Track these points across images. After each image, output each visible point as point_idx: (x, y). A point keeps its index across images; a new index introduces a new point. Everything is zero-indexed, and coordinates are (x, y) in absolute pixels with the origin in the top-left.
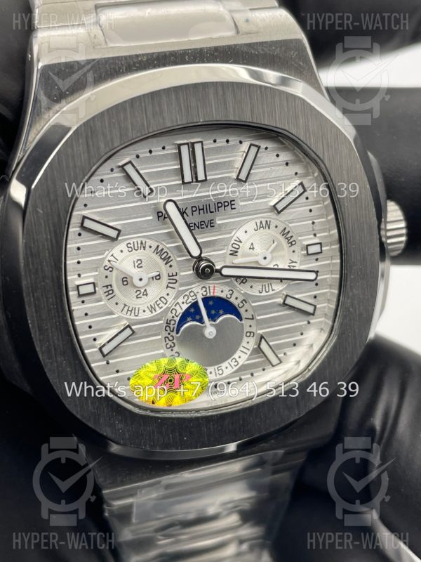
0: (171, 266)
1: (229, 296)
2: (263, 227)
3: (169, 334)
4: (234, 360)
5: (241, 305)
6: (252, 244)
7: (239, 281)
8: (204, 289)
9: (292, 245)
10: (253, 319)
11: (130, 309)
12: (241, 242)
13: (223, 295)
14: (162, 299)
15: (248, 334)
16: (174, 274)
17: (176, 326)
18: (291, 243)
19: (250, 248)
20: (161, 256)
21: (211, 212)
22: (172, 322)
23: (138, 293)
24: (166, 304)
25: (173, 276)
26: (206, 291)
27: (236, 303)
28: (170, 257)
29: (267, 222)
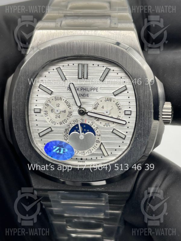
0: (70, 109)
1: (91, 125)
2: (108, 100)
3: (66, 134)
4: (90, 151)
5: (96, 129)
6: (103, 106)
7: (96, 120)
8: (82, 120)
10: (100, 136)
11: (53, 122)
12: (99, 104)
13: (89, 124)
14: (65, 120)
15: (97, 141)
16: (71, 112)
17: (69, 132)
18: (119, 109)
20: (67, 104)
22: (68, 130)
23: (57, 116)
24: (66, 122)
27: (94, 128)
28: (70, 105)
29: (110, 99)
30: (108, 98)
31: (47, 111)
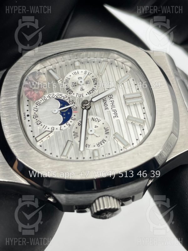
0: (87, 94)
1: (72, 118)
2: (106, 131)
3: (55, 95)
4: (40, 123)
5: (67, 124)
6: (97, 127)
7: (80, 122)
8: (76, 108)
9: (98, 145)
10: (60, 130)
12: (98, 122)
13: (73, 116)
14: (72, 92)
15: (53, 128)
16: (83, 96)
17: (59, 98)
18: (99, 144)
19: (95, 126)
20: (91, 90)
21: (112, 108)
22: (61, 97)
23: (75, 83)
24: (69, 93)
25: (82, 95)
26: (75, 109)
27: (69, 122)
28: (91, 94)
29: (109, 132)
30: (108, 130)
31: (78, 73)
